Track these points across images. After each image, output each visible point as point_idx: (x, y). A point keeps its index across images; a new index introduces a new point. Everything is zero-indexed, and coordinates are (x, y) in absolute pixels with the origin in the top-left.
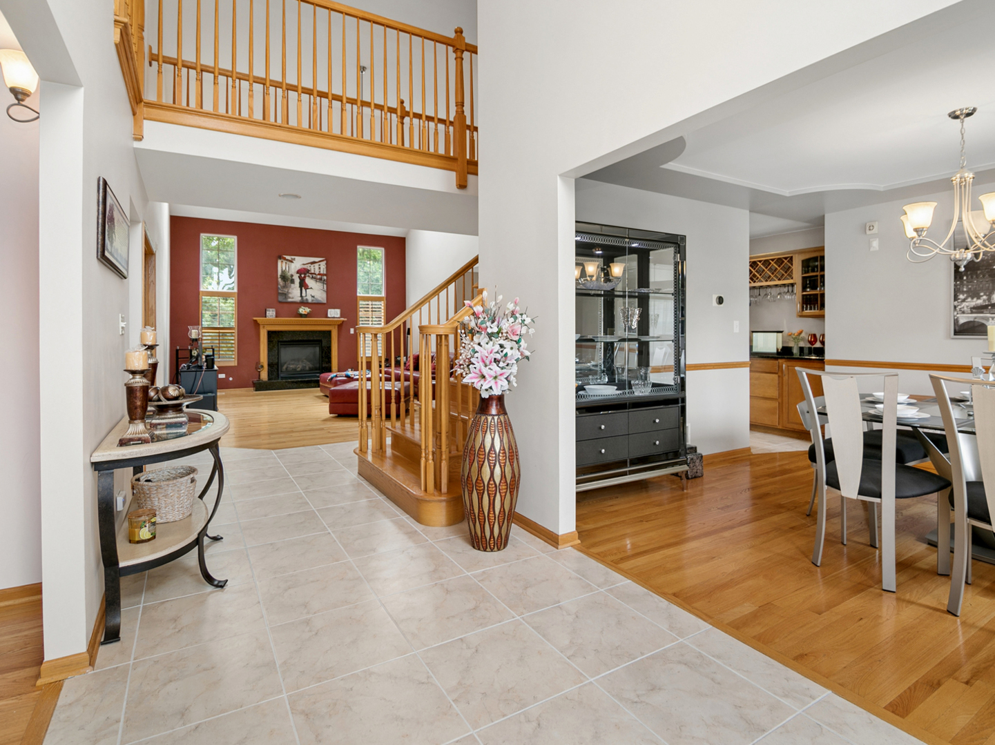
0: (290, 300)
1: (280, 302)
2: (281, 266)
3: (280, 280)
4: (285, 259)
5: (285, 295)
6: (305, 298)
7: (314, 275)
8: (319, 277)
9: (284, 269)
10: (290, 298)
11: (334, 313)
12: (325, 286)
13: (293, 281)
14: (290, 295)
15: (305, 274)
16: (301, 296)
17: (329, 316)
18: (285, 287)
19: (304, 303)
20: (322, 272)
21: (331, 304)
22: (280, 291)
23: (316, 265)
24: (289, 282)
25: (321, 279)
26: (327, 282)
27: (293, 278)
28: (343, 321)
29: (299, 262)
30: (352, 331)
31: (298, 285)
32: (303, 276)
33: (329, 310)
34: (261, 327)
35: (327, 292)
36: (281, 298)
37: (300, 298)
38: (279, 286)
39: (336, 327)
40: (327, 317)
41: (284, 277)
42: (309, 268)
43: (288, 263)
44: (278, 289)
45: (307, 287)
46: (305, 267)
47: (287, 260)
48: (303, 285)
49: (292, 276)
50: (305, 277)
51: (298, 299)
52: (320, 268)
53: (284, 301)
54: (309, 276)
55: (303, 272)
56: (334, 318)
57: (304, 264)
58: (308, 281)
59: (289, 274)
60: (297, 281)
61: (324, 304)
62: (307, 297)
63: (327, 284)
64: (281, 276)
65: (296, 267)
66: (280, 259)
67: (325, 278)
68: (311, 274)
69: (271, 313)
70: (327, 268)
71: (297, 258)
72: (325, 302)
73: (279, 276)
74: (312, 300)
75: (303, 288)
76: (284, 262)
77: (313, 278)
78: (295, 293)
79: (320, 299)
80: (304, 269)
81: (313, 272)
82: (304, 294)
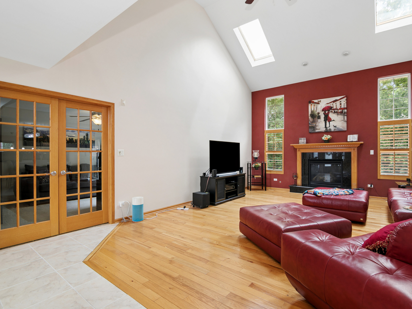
0: (317, 131)
1: (310, 133)
2: (311, 108)
3: (310, 117)
4: (314, 103)
5: (314, 128)
6: (328, 128)
7: (336, 110)
8: (340, 111)
9: (313, 109)
10: (317, 129)
11: (353, 138)
12: (346, 117)
13: (319, 117)
14: (317, 128)
15: (329, 111)
16: (326, 127)
17: (348, 140)
18: (314, 122)
19: (327, 132)
20: (342, 107)
21: (350, 131)
22: (310, 125)
23: (338, 103)
24: (316, 118)
25: (341, 113)
26: (348, 114)
27: (320, 115)
28: (361, 144)
29: (324, 103)
30: (372, 152)
31: (323, 119)
32: (327, 112)
33: (349, 136)
34: (298, 150)
35: (347, 122)
36: (311, 130)
37: (325, 129)
38: (310, 122)
39: (356, 149)
40: (347, 141)
41: (313, 116)
42: (332, 106)
43: (316, 105)
44: (309, 124)
45: (330, 120)
46: (329, 105)
47: (315, 103)
48: (327, 119)
49: (319, 113)
50: (328, 113)
51: (323, 129)
52: (341, 104)
53: (313, 132)
54: (331, 112)
55: (327, 110)
56: (352, 142)
57: (327, 104)
58: (332, 115)
59: (316, 113)
60: (322, 116)
61: (345, 131)
62: (330, 128)
63: (347, 116)
64: (310, 115)
65: (321, 106)
66: (310, 103)
67: (346, 111)
68: (334, 109)
69: (302, 141)
70: (347, 103)
71: (322, 100)
72: (346, 130)
73: (309, 115)
74: (334, 129)
75: (327, 121)
76: (313, 104)
77: (335, 112)
78: (321, 125)
79: (341, 128)
80: (327, 107)
81: (335, 108)
82: (328, 125)
